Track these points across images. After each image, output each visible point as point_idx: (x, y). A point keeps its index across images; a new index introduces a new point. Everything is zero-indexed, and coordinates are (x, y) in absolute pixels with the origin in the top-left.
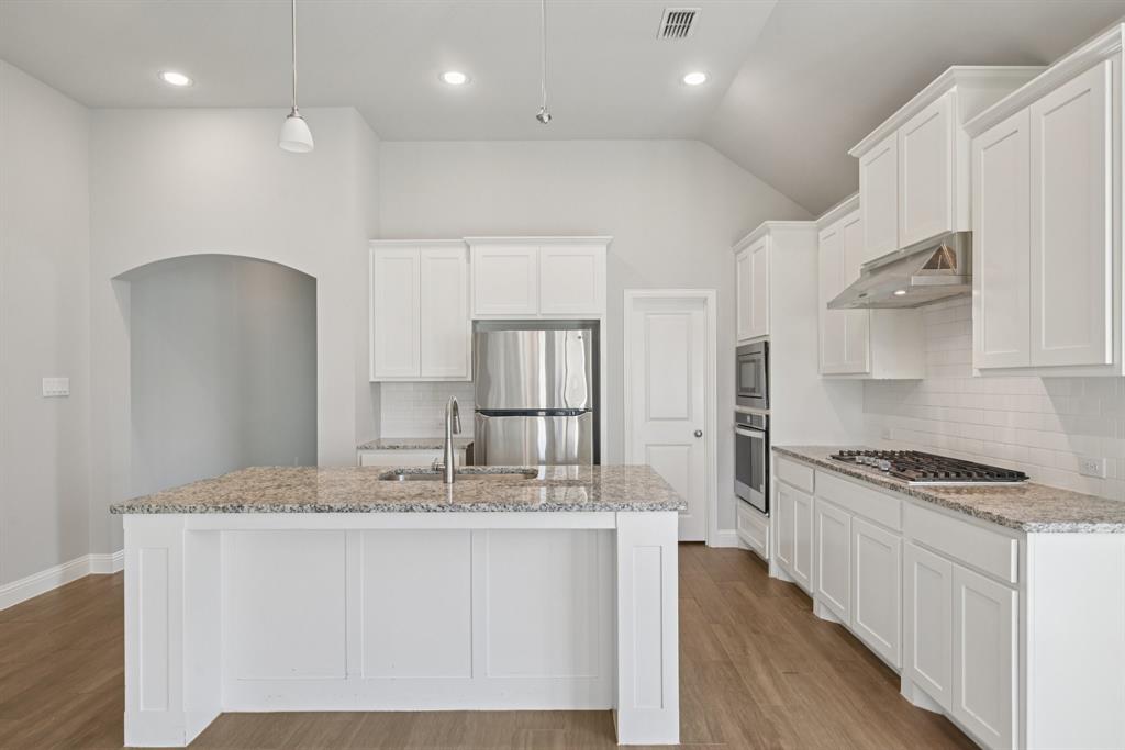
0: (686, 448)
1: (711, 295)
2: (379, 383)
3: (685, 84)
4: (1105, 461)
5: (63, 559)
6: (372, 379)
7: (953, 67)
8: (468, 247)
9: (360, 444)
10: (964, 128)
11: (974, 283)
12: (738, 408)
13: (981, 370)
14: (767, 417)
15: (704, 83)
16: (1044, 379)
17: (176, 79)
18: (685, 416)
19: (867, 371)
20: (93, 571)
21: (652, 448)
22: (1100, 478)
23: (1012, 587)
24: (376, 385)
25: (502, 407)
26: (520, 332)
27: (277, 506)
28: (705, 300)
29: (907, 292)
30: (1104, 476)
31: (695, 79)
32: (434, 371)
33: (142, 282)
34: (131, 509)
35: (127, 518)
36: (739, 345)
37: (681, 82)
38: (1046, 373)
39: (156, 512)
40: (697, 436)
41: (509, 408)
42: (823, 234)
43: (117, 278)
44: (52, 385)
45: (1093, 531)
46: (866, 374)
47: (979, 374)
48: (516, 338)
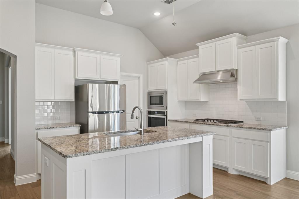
1: (141, 76)
3: (154, 15)
4: (262, 117)
7: (237, 33)
8: (75, 51)
10: (237, 47)
11: (238, 80)
12: (148, 110)
13: (240, 99)
14: (166, 111)
15: (160, 15)
16: (246, 101)
19: (199, 99)
22: (261, 121)
23: (268, 142)
28: (139, 77)
29: (223, 81)
30: (262, 120)
31: (157, 14)
36: (148, 91)
37: (153, 14)
38: (246, 100)
39: (87, 155)
40: (136, 118)
42: (179, 63)
46: (198, 100)
47: (240, 100)
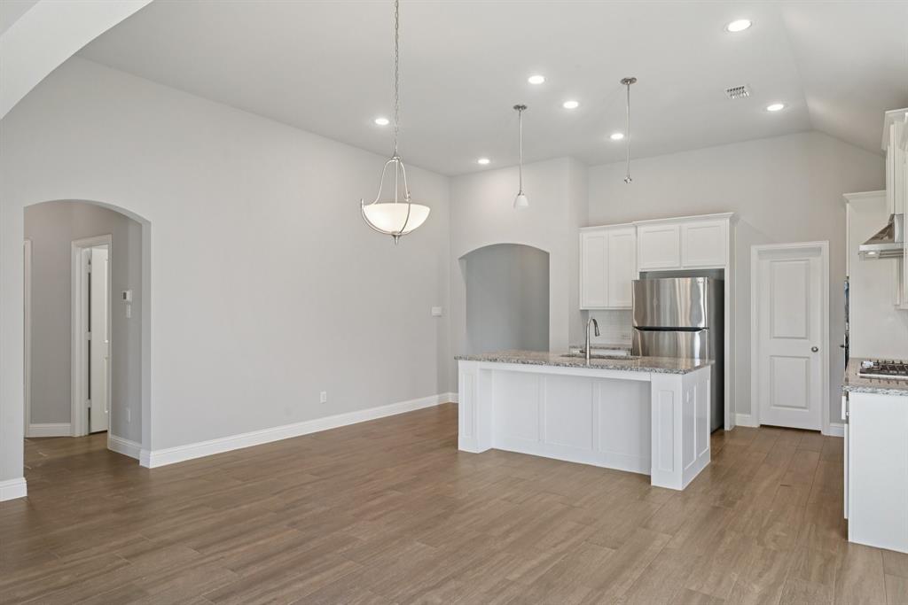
0: (804, 360)
1: (825, 245)
2: (587, 311)
3: (768, 112)
5: (438, 393)
6: (581, 308)
8: (636, 227)
9: (571, 345)
15: (783, 110)
17: (484, 161)
18: (803, 336)
20: (450, 401)
21: (776, 359)
23: (842, 422)
24: (585, 312)
25: (668, 325)
26: (677, 279)
27: (509, 361)
28: (820, 249)
31: (776, 107)
32: (616, 303)
33: (471, 260)
34: (461, 358)
35: (459, 361)
37: (765, 110)
41: (672, 326)
43: (460, 259)
44: (436, 311)
45: (887, 393)
48: (674, 283)
